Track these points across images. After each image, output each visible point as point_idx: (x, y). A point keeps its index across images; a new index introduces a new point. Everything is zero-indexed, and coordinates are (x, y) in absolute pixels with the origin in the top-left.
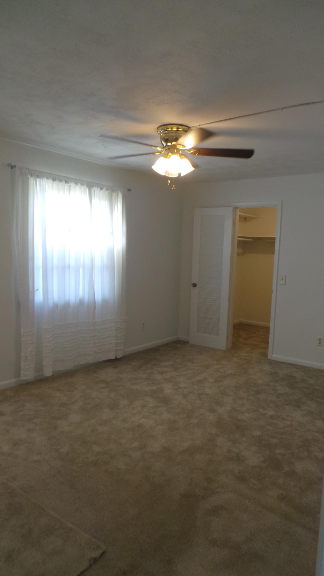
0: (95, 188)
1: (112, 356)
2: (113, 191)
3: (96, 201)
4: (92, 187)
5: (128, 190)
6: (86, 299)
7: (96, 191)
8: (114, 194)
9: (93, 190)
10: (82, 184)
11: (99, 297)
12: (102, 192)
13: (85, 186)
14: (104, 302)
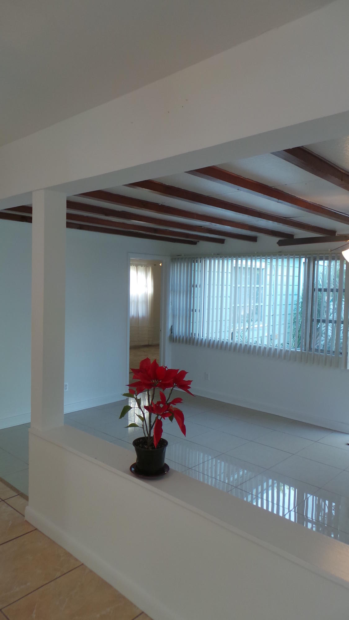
0: (139, 266)
1: (146, 343)
2: (147, 267)
3: (139, 273)
4: (138, 266)
5: (155, 265)
6: (135, 315)
7: (140, 268)
8: (148, 268)
9: (138, 267)
10: (133, 265)
11: (140, 315)
12: (142, 267)
13: (135, 266)
14: (143, 318)
